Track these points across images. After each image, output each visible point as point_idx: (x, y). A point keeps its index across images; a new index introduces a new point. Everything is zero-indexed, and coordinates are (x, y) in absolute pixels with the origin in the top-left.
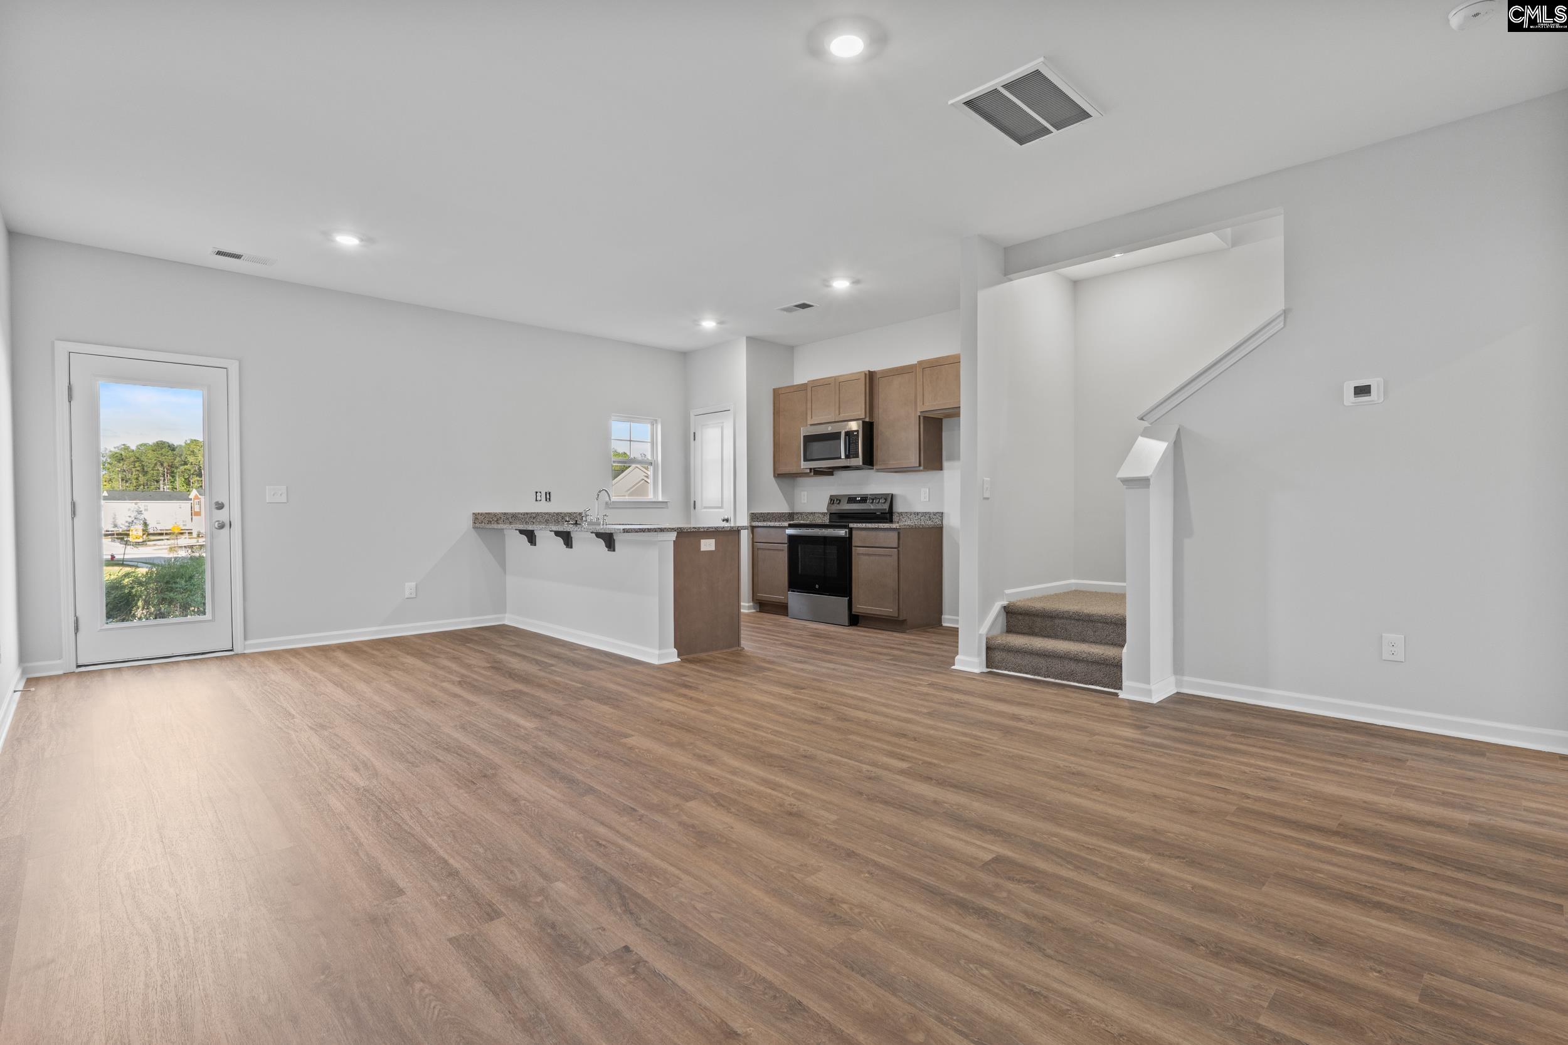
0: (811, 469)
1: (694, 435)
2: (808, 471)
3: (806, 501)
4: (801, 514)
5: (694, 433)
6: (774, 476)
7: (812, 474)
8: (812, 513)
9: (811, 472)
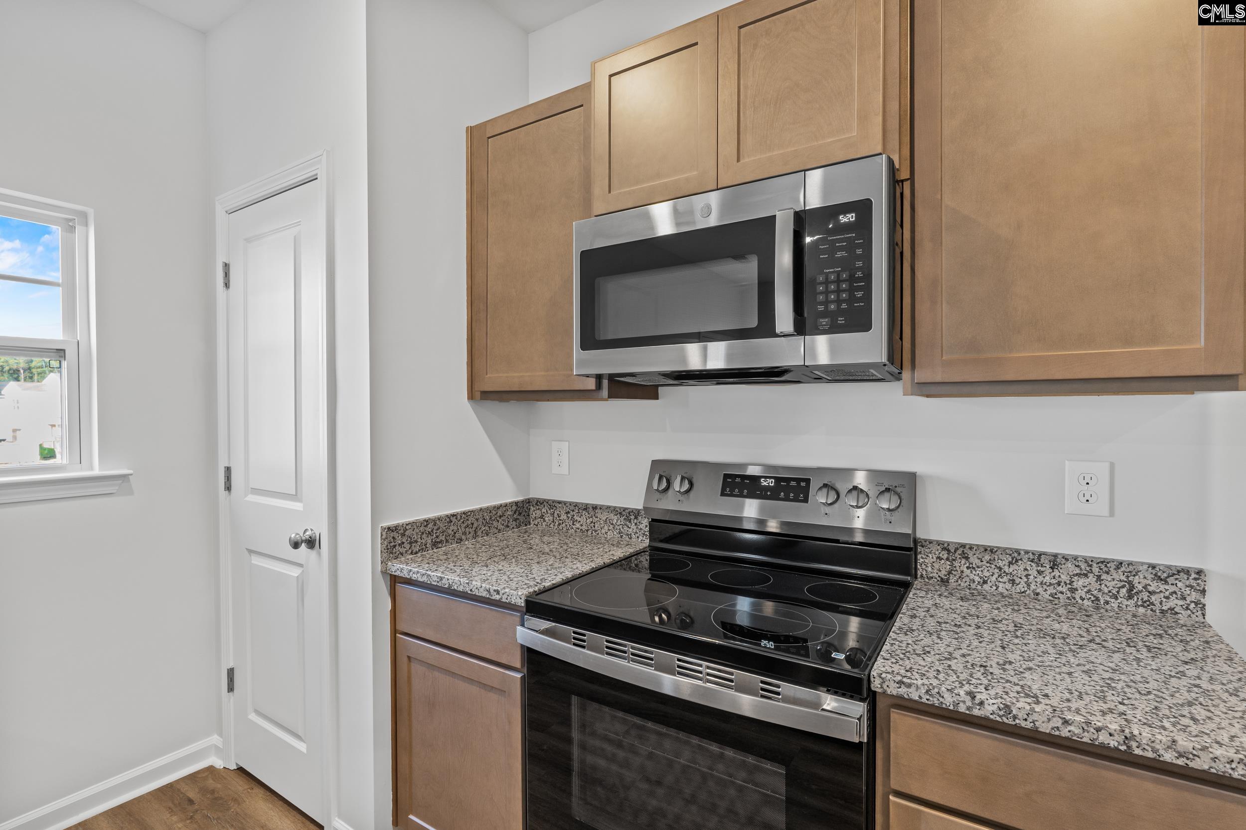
0: (599, 378)
1: (227, 275)
2: (591, 384)
3: (564, 470)
4: (552, 504)
5: (226, 266)
6: (471, 397)
7: (605, 392)
8: (586, 508)
9: (599, 386)
